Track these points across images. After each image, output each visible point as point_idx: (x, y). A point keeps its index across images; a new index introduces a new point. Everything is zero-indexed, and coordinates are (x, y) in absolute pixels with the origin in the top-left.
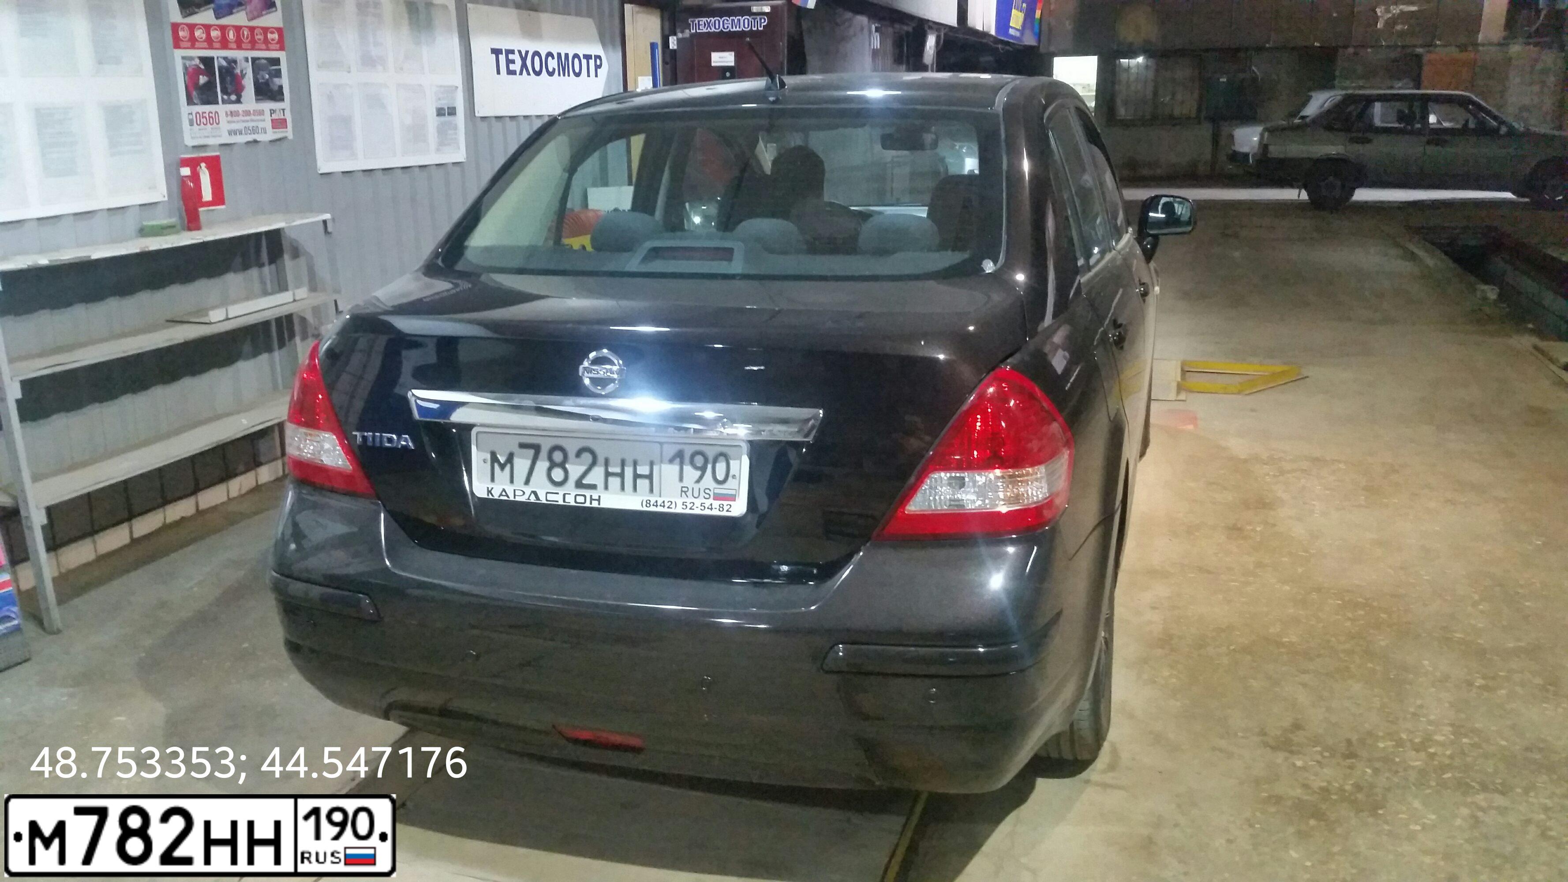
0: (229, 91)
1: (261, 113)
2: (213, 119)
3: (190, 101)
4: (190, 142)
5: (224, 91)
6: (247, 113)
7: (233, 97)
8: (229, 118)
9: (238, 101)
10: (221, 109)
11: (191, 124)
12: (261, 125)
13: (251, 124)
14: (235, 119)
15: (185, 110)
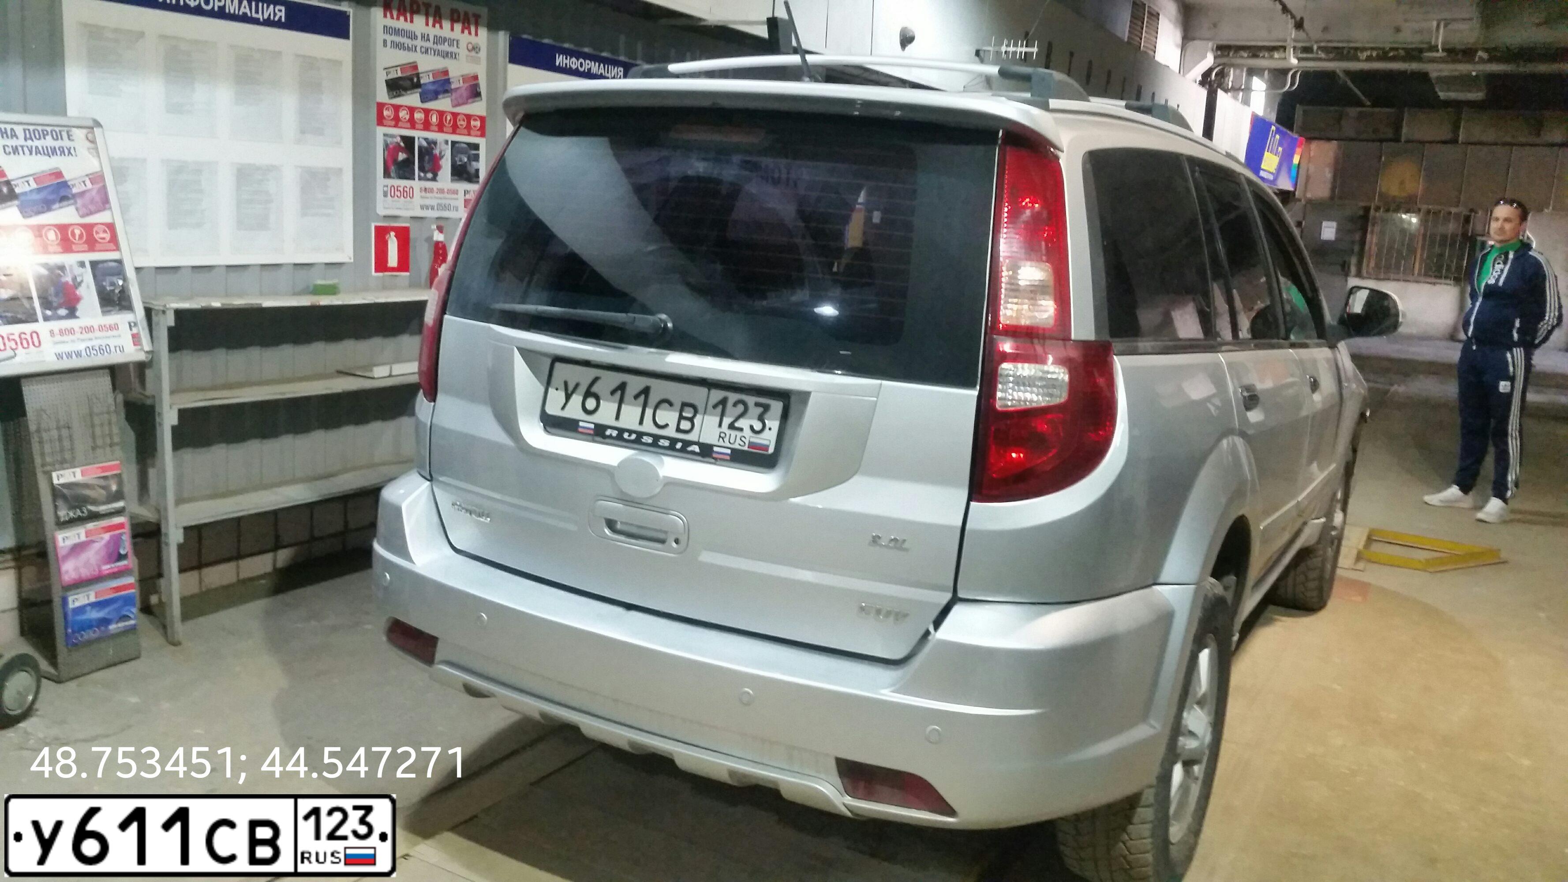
0: (426, 169)
1: (456, 192)
2: (407, 194)
3: (387, 174)
4: (381, 211)
5: (421, 169)
6: (441, 191)
7: (430, 175)
8: (423, 194)
9: (434, 179)
10: (416, 184)
11: (385, 195)
12: (453, 203)
13: (443, 202)
14: (428, 195)
15: (381, 182)
